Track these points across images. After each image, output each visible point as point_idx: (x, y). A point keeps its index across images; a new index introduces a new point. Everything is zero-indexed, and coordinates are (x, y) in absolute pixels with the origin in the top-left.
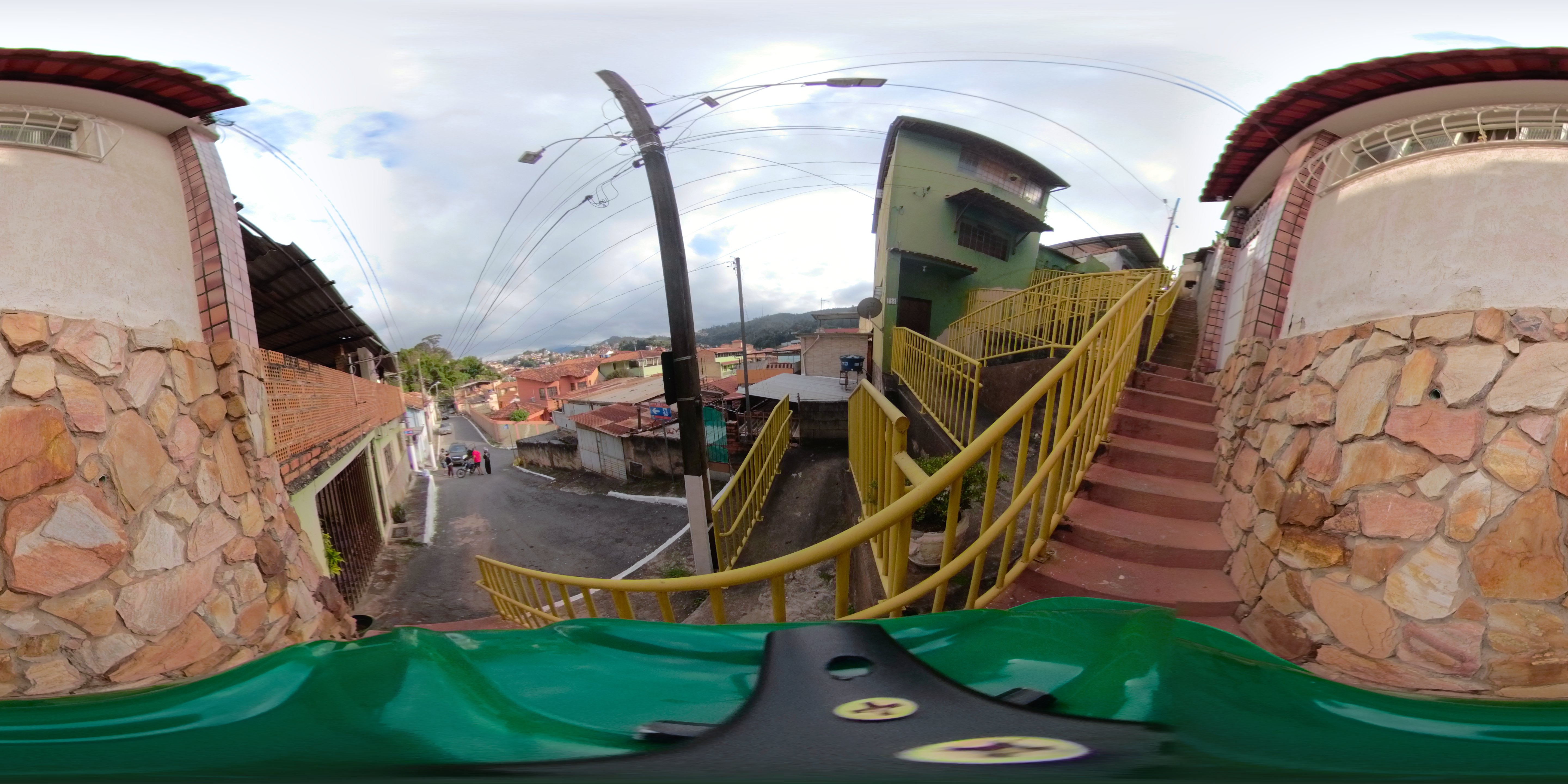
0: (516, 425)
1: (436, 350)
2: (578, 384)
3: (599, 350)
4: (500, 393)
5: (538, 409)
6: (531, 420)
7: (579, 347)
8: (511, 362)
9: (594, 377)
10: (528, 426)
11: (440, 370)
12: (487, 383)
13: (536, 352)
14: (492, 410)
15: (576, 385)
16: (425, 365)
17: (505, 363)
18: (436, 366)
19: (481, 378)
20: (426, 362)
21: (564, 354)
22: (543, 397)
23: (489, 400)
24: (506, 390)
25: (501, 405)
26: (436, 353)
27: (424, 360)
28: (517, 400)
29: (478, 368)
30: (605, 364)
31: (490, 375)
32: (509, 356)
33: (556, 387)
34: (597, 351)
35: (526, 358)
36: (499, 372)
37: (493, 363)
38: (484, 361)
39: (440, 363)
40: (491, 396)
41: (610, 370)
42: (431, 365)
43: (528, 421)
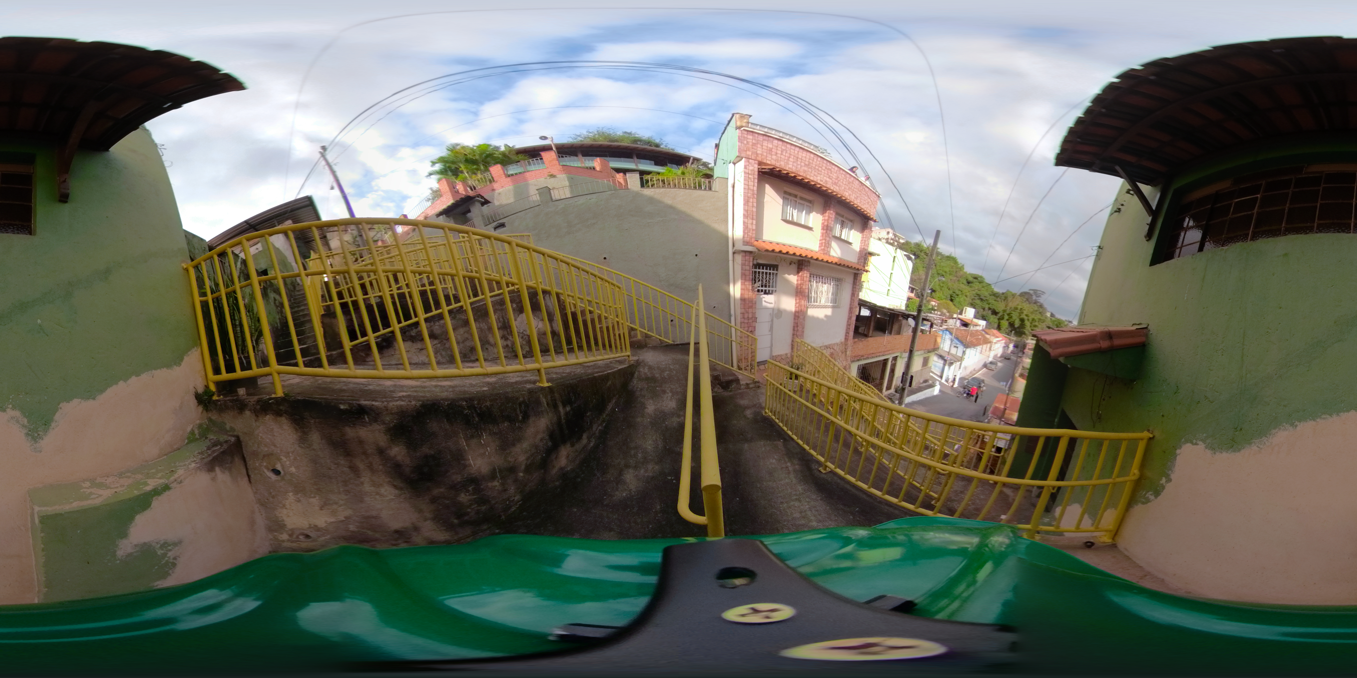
1: (1036, 302)
20: (1021, 309)
26: (1035, 305)
27: (1019, 307)
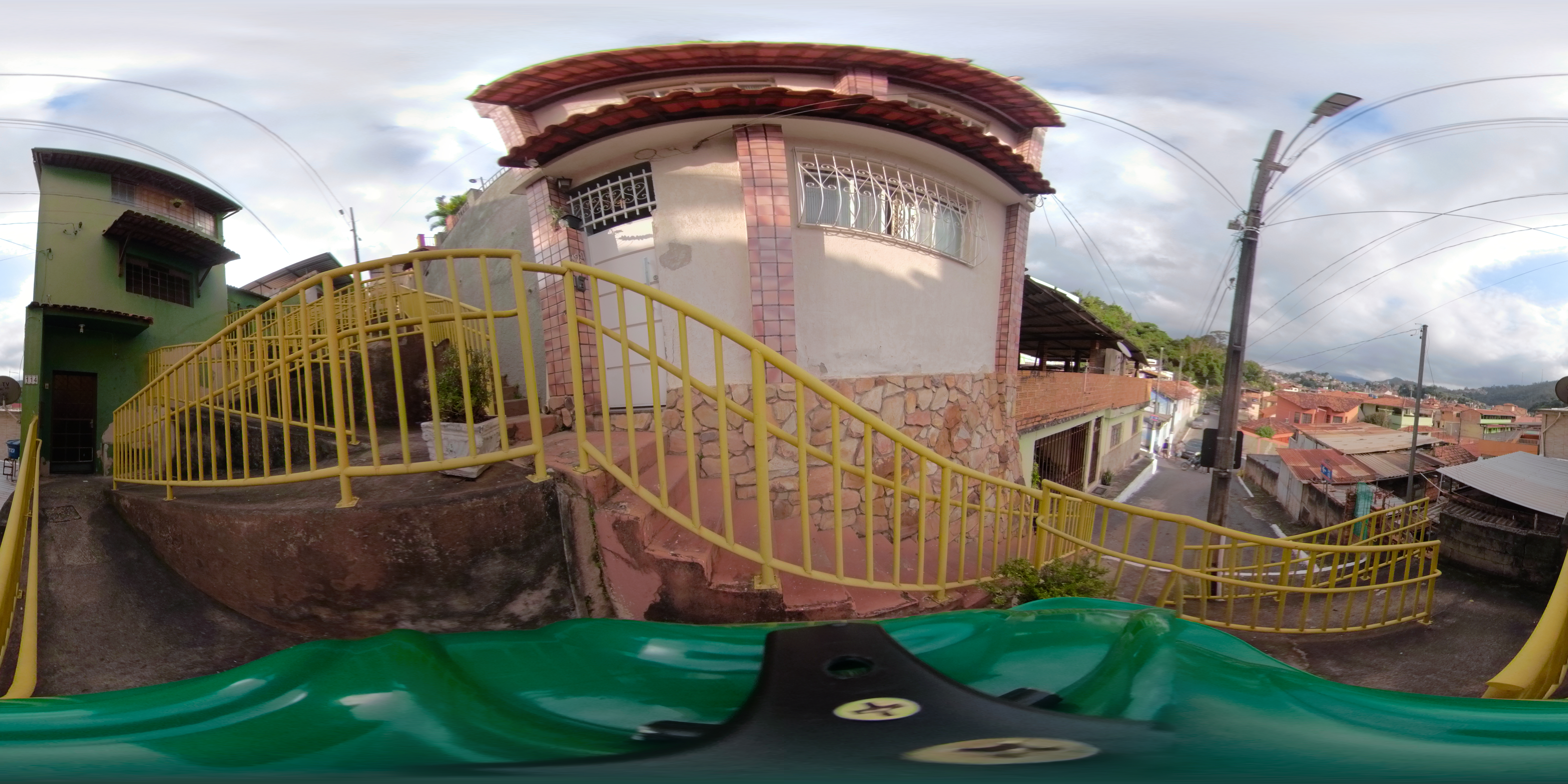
0: (1260, 440)
2: (1334, 417)
3: (1379, 387)
4: (1266, 405)
5: (1287, 431)
6: (1275, 439)
7: (1362, 380)
8: (1293, 377)
9: (1353, 414)
10: (1271, 444)
11: (1218, 366)
12: (1257, 391)
13: (1319, 374)
14: (1249, 419)
15: (1332, 419)
16: (1205, 357)
17: (1286, 376)
18: (1215, 361)
19: (1255, 385)
20: (1207, 354)
21: (1345, 383)
22: (1297, 421)
23: (1250, 408)
24: (1273, 403)
25: (1261, 415)
27: (1205, 353)
28: (1274, 416)
29: (1256, 374)
30: (1368, 404)
31: (1265, 385)
32: (1293, 370)
33: (1312, 415)
34: (1376, 389)
35: (1308, 377)
36: (1276, 384)
37: (1275, 372)
38: (1266, 367)
39: (1219, 360)
40: (1253, 405)
41: (1371, 412)
42: (1210, 359)
43: (1272, 439)
